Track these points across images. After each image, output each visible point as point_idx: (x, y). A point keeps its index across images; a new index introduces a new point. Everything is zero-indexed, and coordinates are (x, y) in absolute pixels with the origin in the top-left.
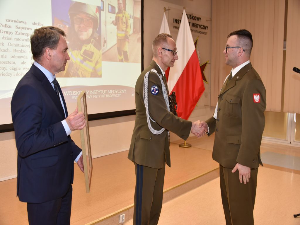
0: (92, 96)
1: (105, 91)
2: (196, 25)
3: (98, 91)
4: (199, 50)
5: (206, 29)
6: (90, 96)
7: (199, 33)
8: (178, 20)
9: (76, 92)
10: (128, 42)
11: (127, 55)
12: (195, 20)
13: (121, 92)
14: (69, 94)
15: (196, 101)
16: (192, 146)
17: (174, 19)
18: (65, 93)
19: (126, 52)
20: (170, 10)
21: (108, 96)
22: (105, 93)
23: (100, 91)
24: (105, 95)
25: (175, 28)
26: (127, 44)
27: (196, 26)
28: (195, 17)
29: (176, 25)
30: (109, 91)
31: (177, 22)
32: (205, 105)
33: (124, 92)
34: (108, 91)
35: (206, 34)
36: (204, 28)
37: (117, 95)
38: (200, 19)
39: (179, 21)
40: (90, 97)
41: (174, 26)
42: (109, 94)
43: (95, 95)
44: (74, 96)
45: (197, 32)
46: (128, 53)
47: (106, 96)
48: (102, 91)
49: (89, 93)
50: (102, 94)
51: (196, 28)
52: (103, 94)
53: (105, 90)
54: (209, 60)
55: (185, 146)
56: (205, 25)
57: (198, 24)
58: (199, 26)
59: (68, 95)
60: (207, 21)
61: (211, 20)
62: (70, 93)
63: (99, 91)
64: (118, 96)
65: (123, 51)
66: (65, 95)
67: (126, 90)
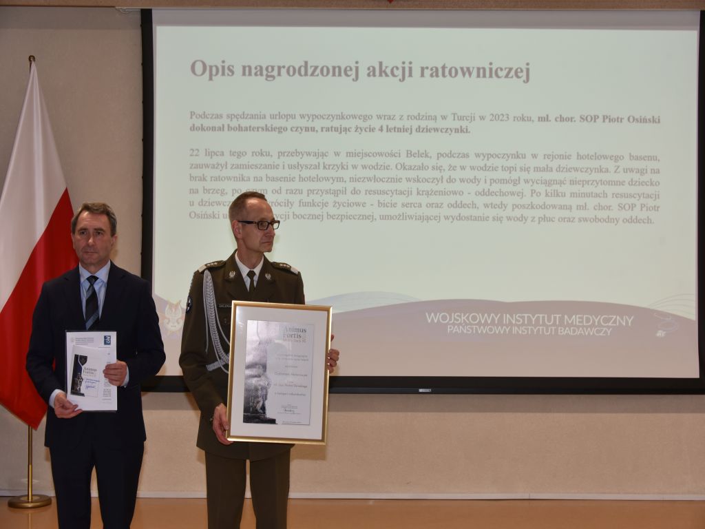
0: (511, 329)
1: (555, 318)
3: (530, 315)
6: (504, 327)
9: (460, 317)
13: (615, 322)
14: (441, 321)
18: (430, 315)
21: (563, 332)
22: (555, 321)
23: (538, 317)
24: (553, 328)
30: (570, 318)
33: (627, 322)
34: (566, 317)
37: (598, 331)
40: (505, 331)
42: (570, 325)
43: (518, 326)
44: (454, 324)
47: (556, 330)
48: (543, 317)
49: (501, 319)
50: (544, 324)
52: (547, 327)
53: (552, 316)
59: (436, 321)
62: (444, 318)
63: (533, 316)
64: (601, 334)
66: (429, 321)
67: (632, 318)
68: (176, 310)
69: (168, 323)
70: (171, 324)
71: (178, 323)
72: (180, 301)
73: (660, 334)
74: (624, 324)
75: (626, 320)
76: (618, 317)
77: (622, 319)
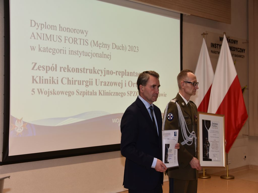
2: (233, 48)
5: (243, 52)
7: (236, 56)
8: (215, 44)
12: (232, 43)
14: (117, 122)
15: (239, 129)
16: (235, 178)
17: (211, 43)
18: (113, 120)
20: (207, 34)
25: (213, 52)
27: (233, 50)
28: (232, 40)
29: (213, 49)
31: (215, 46)
32: (243, 135)
35: (243, 58)
36: (241, 51)
38: (237, 42)
39: (217, 46)
41: (211, 51)
45: (234, 55)
51: (233, 51)
54: (247, 85)
55: (227, 177)
56: (242, 48)
57: (235, 47)
58: (236, 49)
59: (115, 122)
60: (243, 43)
61: (248, 42)
66: (113, 122)
68: (20, 122)
69: (17, 129)
70: (18, 129)
71: (22, 129)
72: (22, 118)
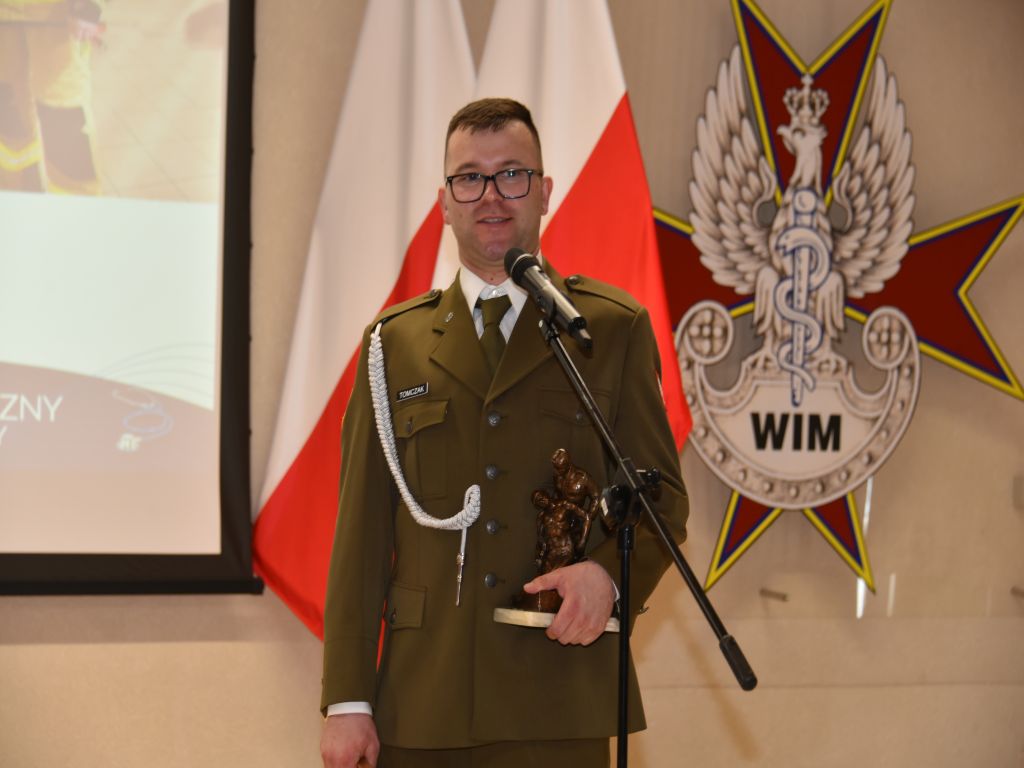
4: (899, 101)
10: (97, 42)
11: (84, 140)
13: (15, 410)
19: (78, 115)
26: (80, 55)
33: (45, 412)
46: (90, 128)
65: (44, 111)
67: (59, 400)
73: (128, 442)
74: (38, 416)
75: (44, 405)
76: (24, 400)
77: (34, 404)
